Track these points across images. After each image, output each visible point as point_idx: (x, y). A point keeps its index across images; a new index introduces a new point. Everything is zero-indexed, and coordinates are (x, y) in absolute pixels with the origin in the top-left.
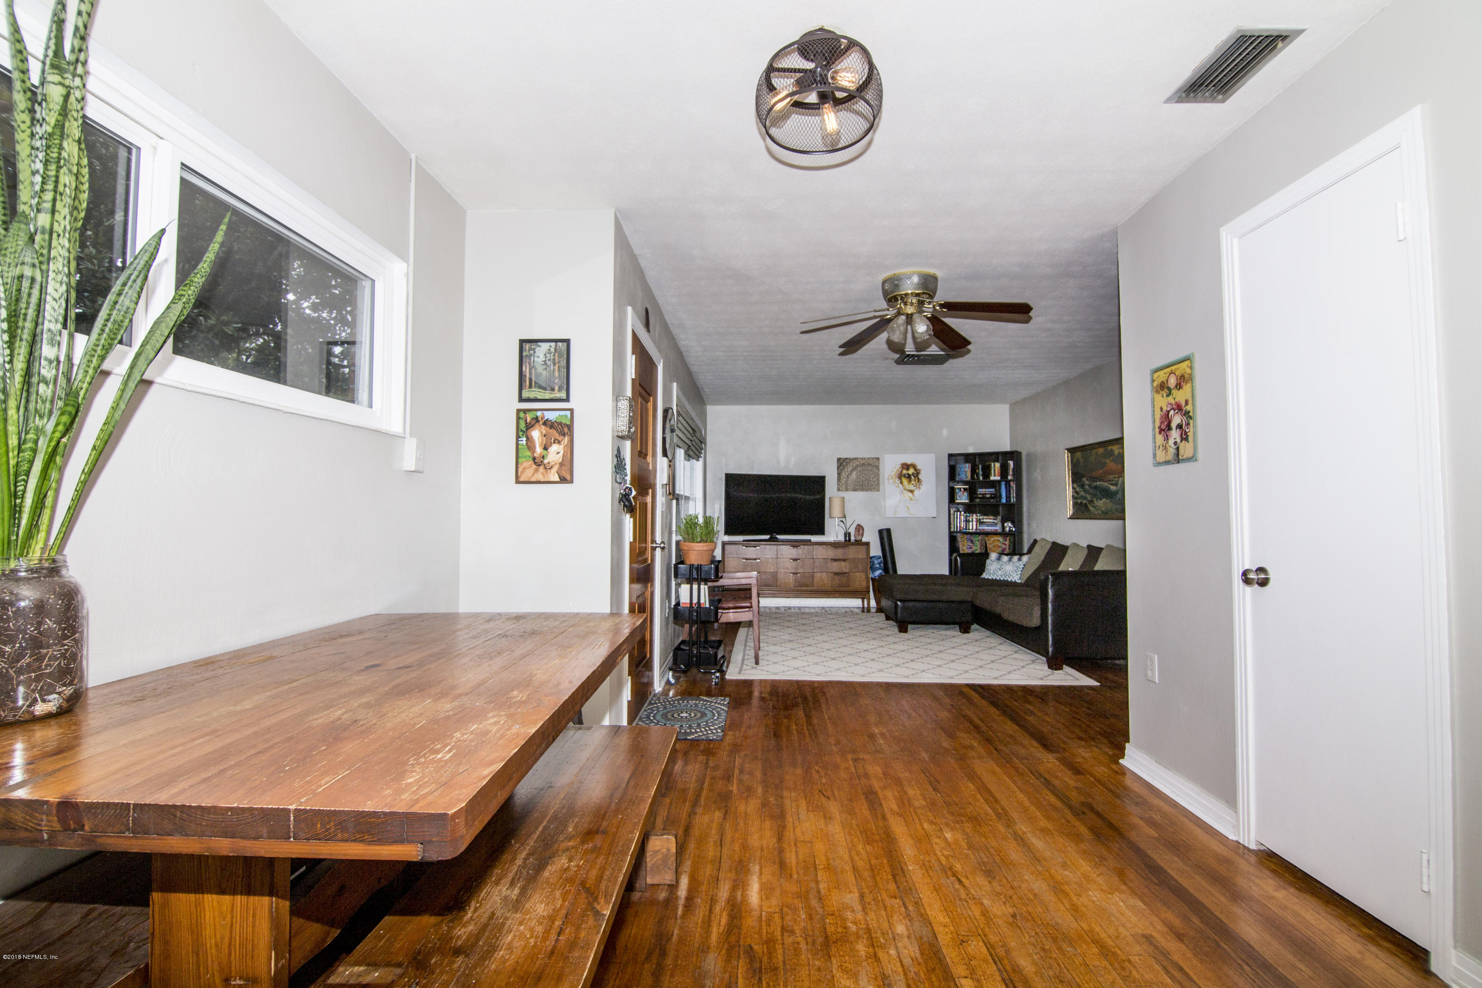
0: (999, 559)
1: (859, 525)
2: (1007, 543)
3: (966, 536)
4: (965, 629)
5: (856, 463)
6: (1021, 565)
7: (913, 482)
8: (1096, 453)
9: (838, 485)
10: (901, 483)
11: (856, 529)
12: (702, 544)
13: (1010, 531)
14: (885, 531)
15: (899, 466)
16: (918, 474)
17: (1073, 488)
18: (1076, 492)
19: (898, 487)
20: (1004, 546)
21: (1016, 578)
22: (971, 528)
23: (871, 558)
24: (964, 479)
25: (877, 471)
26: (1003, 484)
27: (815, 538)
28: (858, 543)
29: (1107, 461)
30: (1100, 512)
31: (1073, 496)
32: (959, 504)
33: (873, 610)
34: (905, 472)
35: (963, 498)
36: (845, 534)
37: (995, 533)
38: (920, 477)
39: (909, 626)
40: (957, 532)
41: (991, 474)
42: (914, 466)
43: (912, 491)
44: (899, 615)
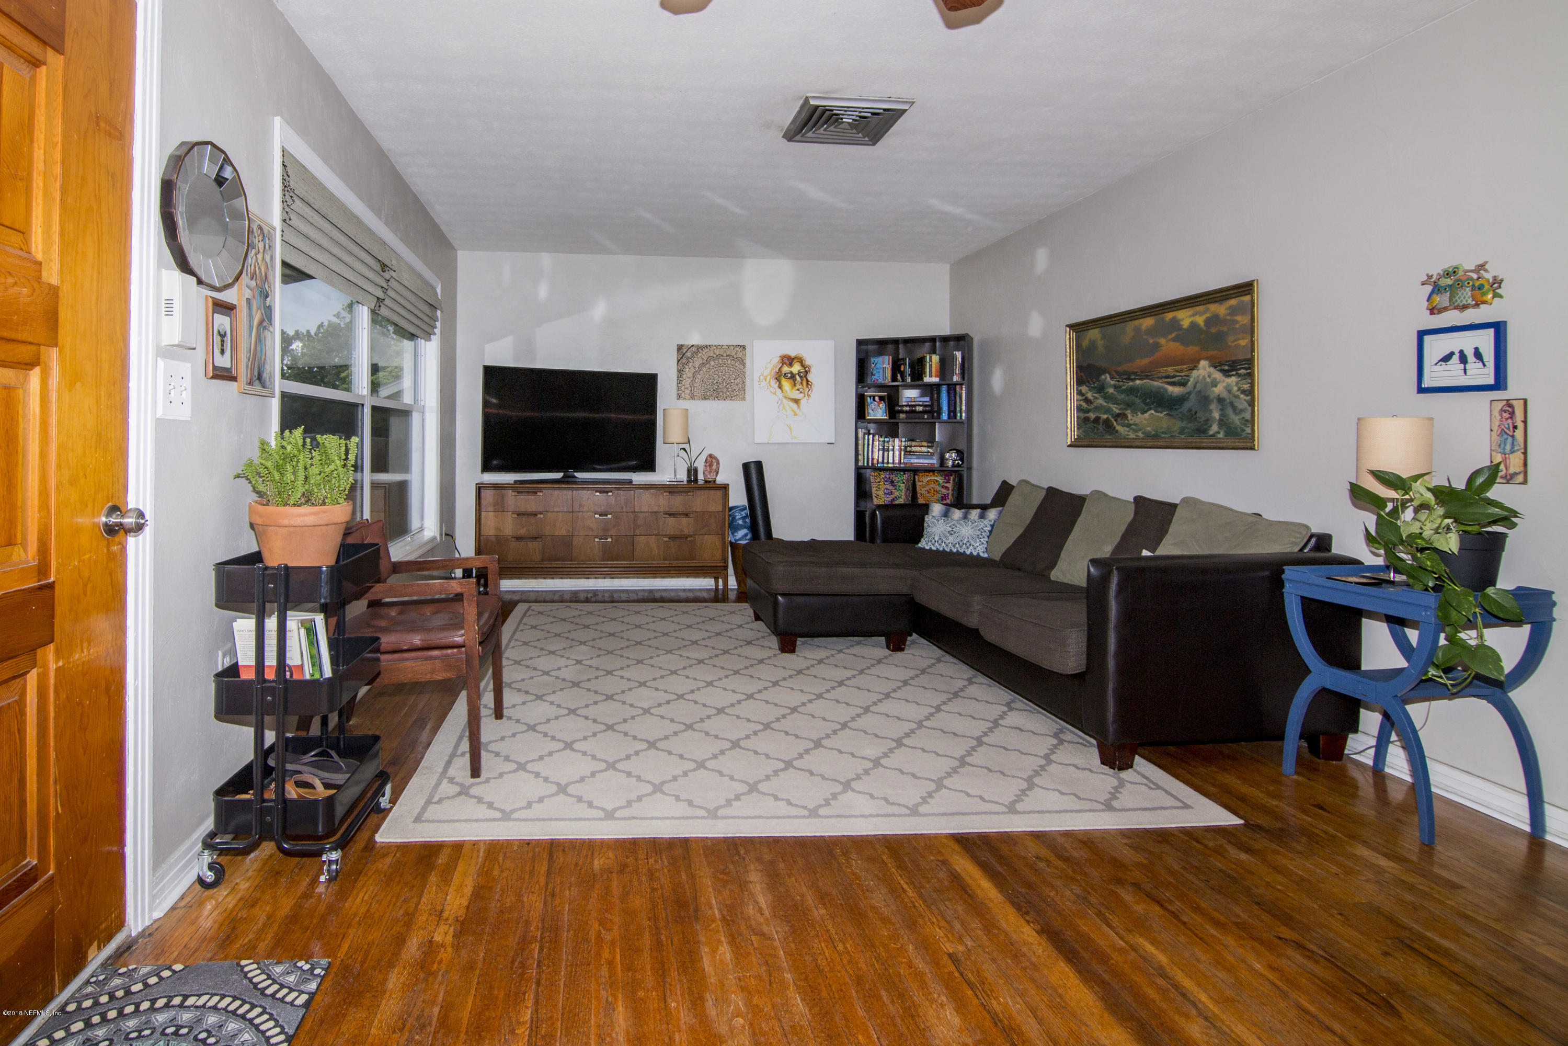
0: (946, 515)
1: (710, 456)
2: (950, 485)
3: (883, 475)
4: (897, 644)
5: (706, 354)
6: (986, 525)
7: (798, 386)
8: (1137, 329)
9: (679, 389)
10: (780, 387)
11: (706, 462)
12: (306, 509)
13: (953, 466)
14: (752, 466)
15: (776, 360)
16: (806, 372)
17: (1080, 393)
18: (1087, 400)
19: (775, 393)
20: (944, 491)
21: (979, 549)
22: (891, 461)
23: (731, 509)
24: (881, 381)
25: (741, 367)
26: (944, 388)
27: (639, 478)
28: (710, 485)
29: (1162, 341)
30: (1140, 434)
31: (1079, 409)
32: (871, 421)
33: (732, 595)
34: (786, 369)
35: (878, 411)
36: (689, 471)
37: (929, 470)
38: (810, 377)
39: (800, 641)
40: (867, 467)
41: (925, 373)
42: (801, 361)
43: (797, 401)
44: (780, 621)
